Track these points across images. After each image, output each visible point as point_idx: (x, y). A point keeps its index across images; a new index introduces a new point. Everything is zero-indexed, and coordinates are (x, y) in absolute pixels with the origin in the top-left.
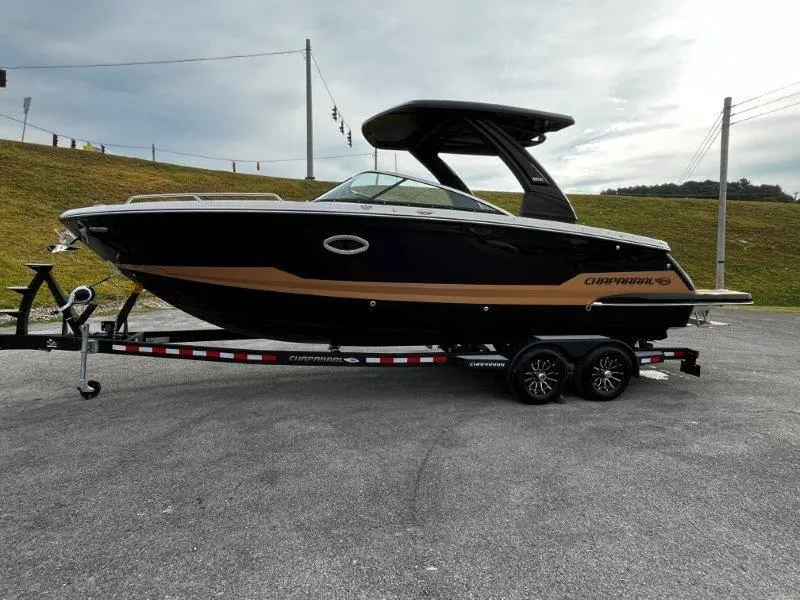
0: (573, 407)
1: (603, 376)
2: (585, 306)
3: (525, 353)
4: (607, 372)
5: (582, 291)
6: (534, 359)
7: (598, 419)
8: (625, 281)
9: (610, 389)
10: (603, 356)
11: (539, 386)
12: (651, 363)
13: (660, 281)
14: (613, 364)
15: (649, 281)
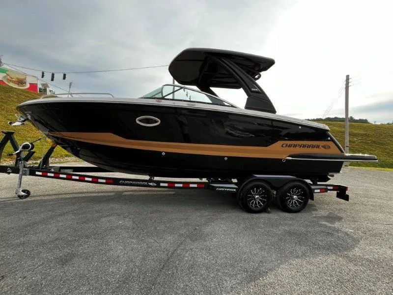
0: (275, 216)
1: (293, 199)
2: (281, 159)
3: (247, 184)
4: (295, 197)
5: (280, 151)
6: (252, 188)
7: (290, 225)
8: (304, 146)
9: (297, 206)
10: (293, 188)
11: (256, 203)
12: (320, 192)
13: (324, 147)
14: (298, 192)
15: (318, 147)
